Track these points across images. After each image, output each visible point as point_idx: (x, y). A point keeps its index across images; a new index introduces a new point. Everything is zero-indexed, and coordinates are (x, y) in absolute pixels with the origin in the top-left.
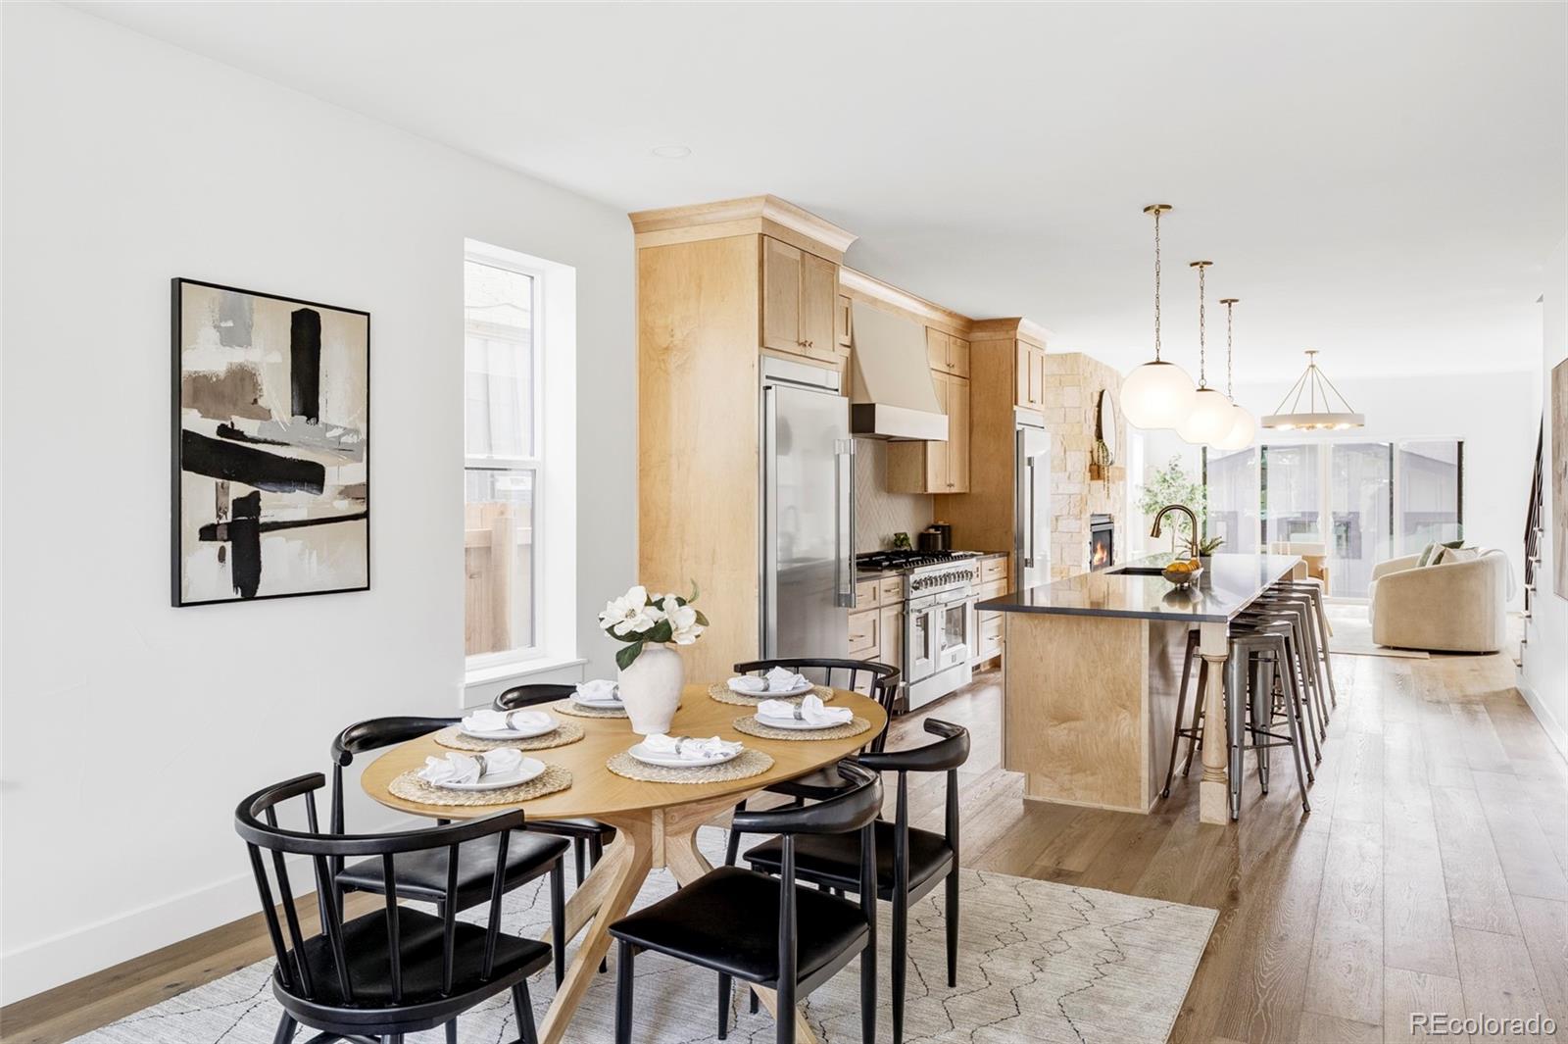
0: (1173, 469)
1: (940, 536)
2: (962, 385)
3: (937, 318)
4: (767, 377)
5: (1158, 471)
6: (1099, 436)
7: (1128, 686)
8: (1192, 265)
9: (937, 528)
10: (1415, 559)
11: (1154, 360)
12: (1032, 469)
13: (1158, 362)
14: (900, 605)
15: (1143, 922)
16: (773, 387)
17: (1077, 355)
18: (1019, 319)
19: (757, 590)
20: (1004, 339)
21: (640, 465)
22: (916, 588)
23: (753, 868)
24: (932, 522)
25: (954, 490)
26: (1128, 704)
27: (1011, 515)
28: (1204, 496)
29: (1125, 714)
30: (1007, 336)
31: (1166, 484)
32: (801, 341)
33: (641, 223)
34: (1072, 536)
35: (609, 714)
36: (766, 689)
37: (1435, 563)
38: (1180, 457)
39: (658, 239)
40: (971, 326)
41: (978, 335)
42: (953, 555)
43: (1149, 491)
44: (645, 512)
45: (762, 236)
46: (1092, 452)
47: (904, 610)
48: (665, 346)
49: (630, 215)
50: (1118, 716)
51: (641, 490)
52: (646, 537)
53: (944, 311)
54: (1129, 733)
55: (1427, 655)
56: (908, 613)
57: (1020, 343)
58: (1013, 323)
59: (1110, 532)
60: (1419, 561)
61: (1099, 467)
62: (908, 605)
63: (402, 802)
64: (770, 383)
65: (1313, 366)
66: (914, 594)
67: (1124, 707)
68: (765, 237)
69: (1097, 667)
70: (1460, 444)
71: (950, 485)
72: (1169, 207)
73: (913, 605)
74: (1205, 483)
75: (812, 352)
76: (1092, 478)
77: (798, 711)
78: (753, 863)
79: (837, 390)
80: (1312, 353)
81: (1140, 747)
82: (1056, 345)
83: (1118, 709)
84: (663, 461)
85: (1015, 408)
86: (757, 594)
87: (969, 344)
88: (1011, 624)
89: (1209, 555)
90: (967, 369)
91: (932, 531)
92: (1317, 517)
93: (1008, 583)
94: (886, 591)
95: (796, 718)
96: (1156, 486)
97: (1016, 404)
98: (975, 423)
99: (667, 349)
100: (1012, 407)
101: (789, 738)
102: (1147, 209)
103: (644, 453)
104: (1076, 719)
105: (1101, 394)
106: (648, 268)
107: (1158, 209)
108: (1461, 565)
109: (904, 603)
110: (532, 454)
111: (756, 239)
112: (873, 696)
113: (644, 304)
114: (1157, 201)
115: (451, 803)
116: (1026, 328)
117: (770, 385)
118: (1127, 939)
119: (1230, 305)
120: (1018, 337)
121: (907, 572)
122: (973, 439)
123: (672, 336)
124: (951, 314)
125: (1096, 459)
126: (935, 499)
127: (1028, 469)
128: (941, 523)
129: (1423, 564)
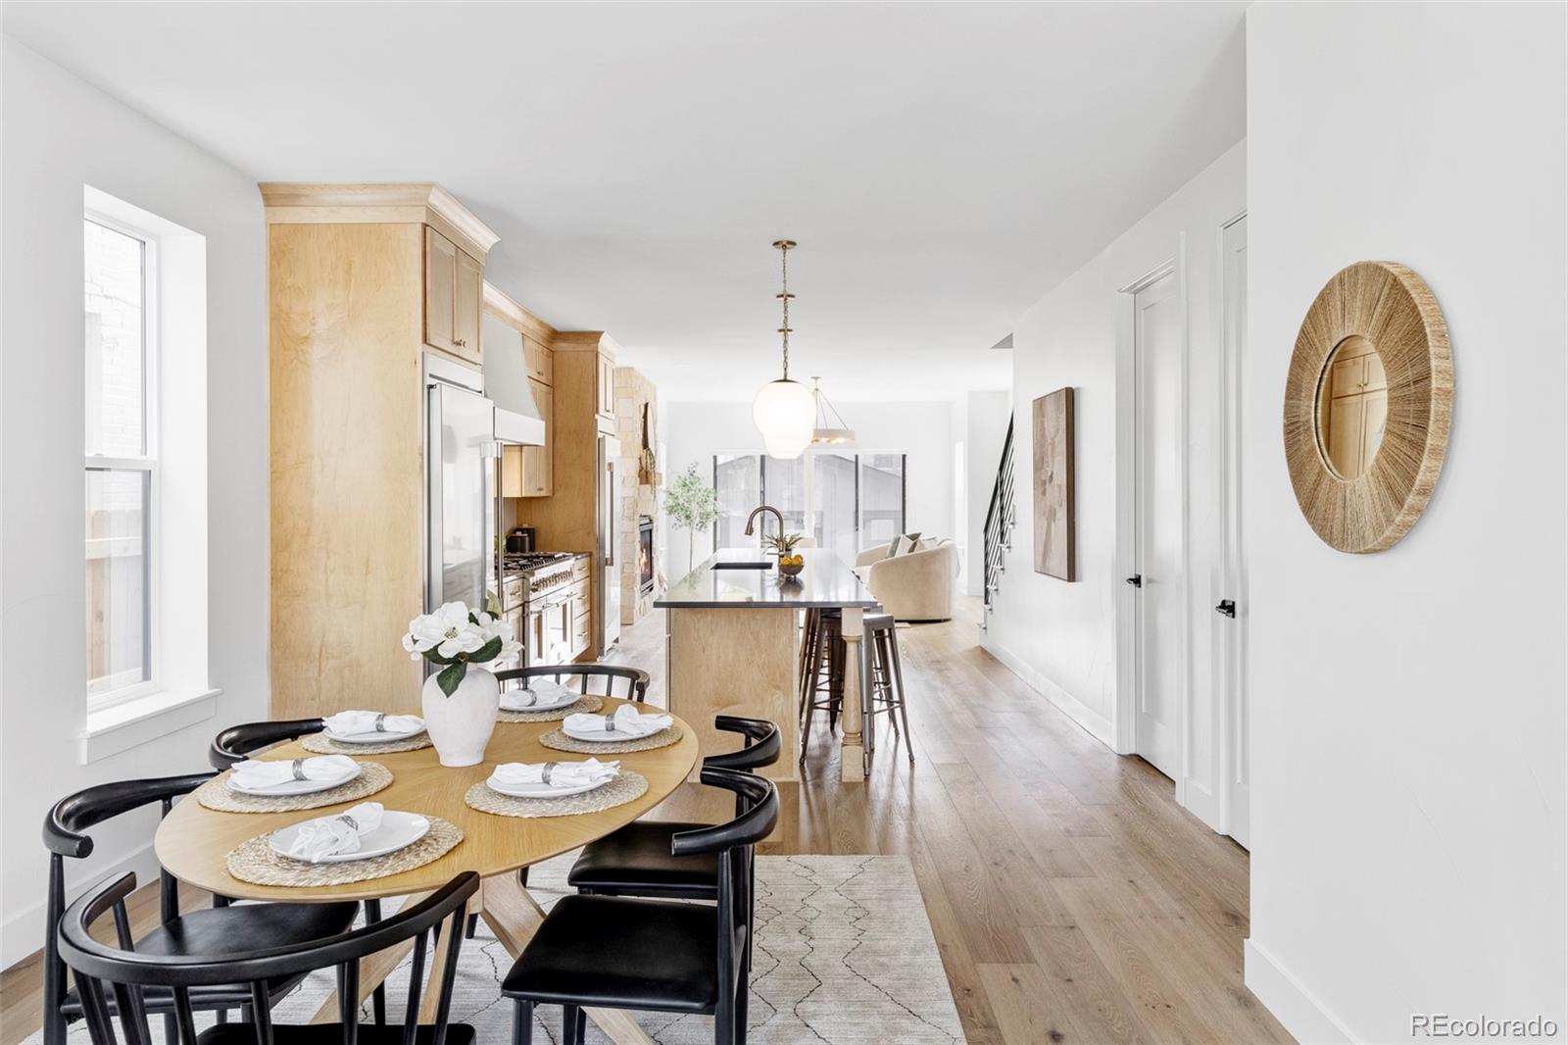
0: (692, 475)
1: (527, 539)
2: (547, 393)
3: (531, 327)
4: (431, 376)
5: (680, 477)
6: (645, 445)
7: (781, 668)
8: (778, 296)
9: (523, 530)
10: (885, 548)
11: (782, 378)
12: (612, 473)
13: (785, 380)
14: (521, 608)
15: (860, 876)
16: (438, 386)
17: (630, 369)
18: (602, 333)
19: (422, 600)
20: (585, 351)
21: (271, 466)
22: (534, 590)
23: (581, 892)
24: (515, 526)
25: (543, 494)
26: (781, 685)
27: (593, 517)
28: (715, 499)
29: (779, 694)
30: (589, 349)
31: (686, 489)
32: (456, 340)
33: (272, 194)
34: (626, 536)
35: (387, 749)
36: (533, 703)
37: (909, 552)
38: (697, 464)
39: (290, 215)
40: (555, 336)
41: (561, 346)
42: (556, 556)
43: (671, 494)
44: (278, 516)
45: (425, 226)
46: (640, 459)
47: (524, 613)
48: (305, 334)
49: (259, 185)
50: (772, 696)
51: (273, 495)
52: (279, 546)
53: (538, 320)
54: (782, 711)
55: (907, 625)
56: (528, 615)
57: (600, 356)
58: (595, 336)
59: (651, 531)
60: (888, 551)
61: (647, 472)
62: (528, 607)
63: (273, 890)
64: (433, 382)
65: (817, 390)
66: (533, 596)
67: (778, 688)
68: (427, 228)
69: (754, 654)
70: (904, 456)
71: (541, 489)
72: (794, 244)
73: (533, 607)
74: (715, 487)
75: (462, 351)
76: (641, 483)
77: (611, 722)
78: (580, 887)
79: (480, 392)
80: (816, 378)
81: (792, 722)
82: (621, 361)
83: (773, 690)
84: (303, 463)
85: (597, 416)
86: (422, 604)
87: (552, 354)
88: (676, 619)
89: (790, 550)
90: (551, 377)
91: (519, 534)
92: (803, 515)
93: (591, 582)
94: (511, 594)
95: (607, 730)
96: (679, 490)
97: (597, 412)
98: (558, 430)
99: (307, 338)
100: (594, 416)
101: (622, 751)
102: (776, 244)
103: (277, 452)
104: (737, 703)
105: (646, 406)
106: (282, 247)
107: (785, 245)
108: (930, 552)
109: (524, 605)
110: (145, 451)
111: (419, 229)
112: (630, 697)
113: (276, 286)
114: (785, 237)
115: (349, 880)
116: (605, 342)
117: (432, 384)
118: (859, 895)
119: (785, 335)
120: (599, 350)
121: (527, 575)
122: (555, 446)
123: (314, 325)
124: (542, 324)
125: (644, 466)
126: (518, 503)
127: (608, 473)
128: (525, 526)
129: (893, 553)
